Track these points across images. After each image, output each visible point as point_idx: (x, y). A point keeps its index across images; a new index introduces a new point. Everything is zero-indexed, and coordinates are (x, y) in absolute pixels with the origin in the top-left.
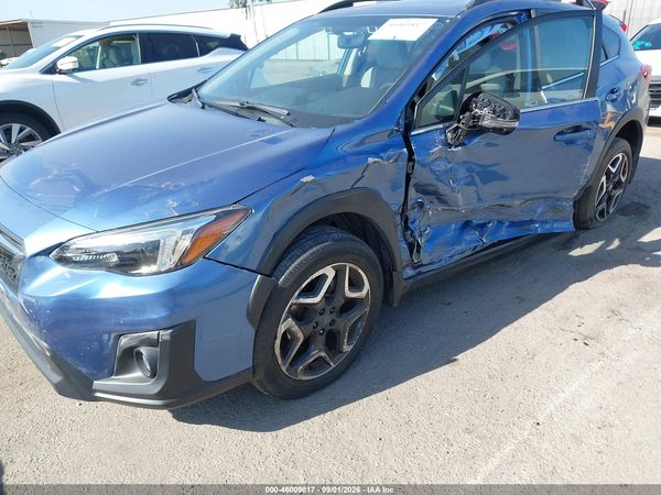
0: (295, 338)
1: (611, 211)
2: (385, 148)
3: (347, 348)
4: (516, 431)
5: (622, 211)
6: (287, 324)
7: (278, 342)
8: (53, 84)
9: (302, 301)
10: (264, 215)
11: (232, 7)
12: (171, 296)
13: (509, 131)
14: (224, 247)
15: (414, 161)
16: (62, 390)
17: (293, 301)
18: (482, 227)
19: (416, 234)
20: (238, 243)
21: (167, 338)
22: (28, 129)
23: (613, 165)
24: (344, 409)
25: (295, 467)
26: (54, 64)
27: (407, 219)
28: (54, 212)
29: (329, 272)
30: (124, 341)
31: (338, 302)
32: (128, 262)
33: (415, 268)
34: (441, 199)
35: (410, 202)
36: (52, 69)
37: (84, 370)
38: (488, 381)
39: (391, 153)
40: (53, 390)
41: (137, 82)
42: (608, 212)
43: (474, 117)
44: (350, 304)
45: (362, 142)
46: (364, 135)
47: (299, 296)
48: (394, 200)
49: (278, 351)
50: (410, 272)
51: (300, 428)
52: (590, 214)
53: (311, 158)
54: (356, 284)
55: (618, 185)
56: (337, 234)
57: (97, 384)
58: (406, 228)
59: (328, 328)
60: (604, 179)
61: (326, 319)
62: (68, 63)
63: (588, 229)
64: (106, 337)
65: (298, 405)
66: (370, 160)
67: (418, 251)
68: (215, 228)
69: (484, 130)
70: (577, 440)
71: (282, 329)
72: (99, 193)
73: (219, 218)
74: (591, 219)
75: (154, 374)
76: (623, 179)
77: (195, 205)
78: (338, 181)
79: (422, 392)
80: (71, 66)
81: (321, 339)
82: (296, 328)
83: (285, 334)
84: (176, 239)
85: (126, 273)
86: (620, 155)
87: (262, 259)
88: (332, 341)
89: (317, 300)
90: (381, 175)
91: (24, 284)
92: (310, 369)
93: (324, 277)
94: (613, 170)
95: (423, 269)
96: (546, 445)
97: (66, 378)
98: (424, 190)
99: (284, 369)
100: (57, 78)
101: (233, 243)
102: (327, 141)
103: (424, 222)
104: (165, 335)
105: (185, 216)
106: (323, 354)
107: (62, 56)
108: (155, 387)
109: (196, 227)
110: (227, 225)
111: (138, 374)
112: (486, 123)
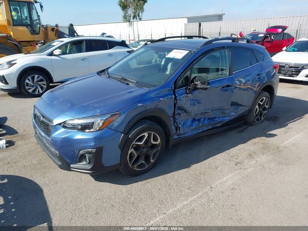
0: (134, 155)
1: (262, 119)
2: (166, 95)
3: (152, 161)
4: (204, 189)
5: (267, 119)
6: (131, 150)
7: (128, 156)
8: (52, 60)
9: (137, 143)
10: (126, 116)
11: (124, 22)
12: (96, 139)
13: (206, 89)
14: (113, 125)
15: (177, 99)
16: (61, 167)
17: (134, 143)
18: (199, 120)
19: (178, 124)
20: (118, 124)
21: (94, 151)
22: (41, 77)
23: (261, 101)
24: (149, 180)
25: (131, 195)
26: (52, 52)
27: (175, 118)
28: (62, 112)
29: (146, 134)
30: (81, 152)
31: (149, 145)
32: (84, 128)
33: (178, 136)
34: (186, 111)
35: (176, 113)
36: (51, 54)
37: (68, 161)
38: (199, 174)
39: (169, 96)
40: (58, 167)
41: (84, 59)
42: (261, 119)
43: (195, 84)
44: (153, 146)
45: (158, 94)
46: (159, 91)
47: (135, 142)
48: (170, 112)
49: (128, 159)
50: (176, 137)
51: (134, 185)
52: (252, 120)
53: (142, 98)
54: (155, 139)
55: (265, 109)
56: (149, 122)
57: (72, 166)
58: (175, 122)
59: (145, 153)
60: (257, 107)
61: (145, 150)
62: (57, 52)
63: (252, 125)
64: (76, 151)
65: (134, 178)
66: (161, 99)
67: (179, 130)
68: (111, 119)
69: (198, 89)
70: (223, 192)
71: (130, 152)
72: (76, 107)
73: (112, 116)
74: (253, 122)
75: (89, 163)
76: (267, 107)
77: (105, 112)
78: (150, 105)
79: (176, 177)
80: (58, 53)
81: (143, 157)
82: (134, 152)
83: (131, 153)
84: (99, 122)
85: (83, 132)
86: (264, 98)
87: (124, 129)
88: (147, 158)
89: (142, 143)
90: (166, 104)
91: (52, 134)
92: (139, 167)
93: (144, 136)
94: (262, 104)
95: (181, 136)
96: (212, 193)
97: (63, 163)
98: (181, 109)
99: (130, 165)
100: (53, 57)
101: (116, 124)
102: (147, 93)
103: (180, 119)
104: (94, 150)
105: (101, 115)
106: (143, 162)
107: (56, 49)
108: (89, 167)
109: (105, 118)
110: (114, 118)
111: (84, 163)
112: (199, 86)
